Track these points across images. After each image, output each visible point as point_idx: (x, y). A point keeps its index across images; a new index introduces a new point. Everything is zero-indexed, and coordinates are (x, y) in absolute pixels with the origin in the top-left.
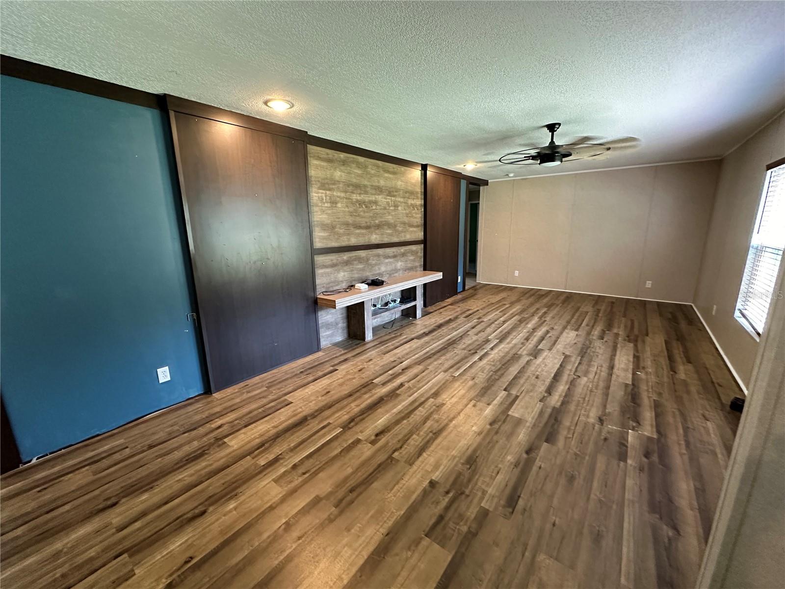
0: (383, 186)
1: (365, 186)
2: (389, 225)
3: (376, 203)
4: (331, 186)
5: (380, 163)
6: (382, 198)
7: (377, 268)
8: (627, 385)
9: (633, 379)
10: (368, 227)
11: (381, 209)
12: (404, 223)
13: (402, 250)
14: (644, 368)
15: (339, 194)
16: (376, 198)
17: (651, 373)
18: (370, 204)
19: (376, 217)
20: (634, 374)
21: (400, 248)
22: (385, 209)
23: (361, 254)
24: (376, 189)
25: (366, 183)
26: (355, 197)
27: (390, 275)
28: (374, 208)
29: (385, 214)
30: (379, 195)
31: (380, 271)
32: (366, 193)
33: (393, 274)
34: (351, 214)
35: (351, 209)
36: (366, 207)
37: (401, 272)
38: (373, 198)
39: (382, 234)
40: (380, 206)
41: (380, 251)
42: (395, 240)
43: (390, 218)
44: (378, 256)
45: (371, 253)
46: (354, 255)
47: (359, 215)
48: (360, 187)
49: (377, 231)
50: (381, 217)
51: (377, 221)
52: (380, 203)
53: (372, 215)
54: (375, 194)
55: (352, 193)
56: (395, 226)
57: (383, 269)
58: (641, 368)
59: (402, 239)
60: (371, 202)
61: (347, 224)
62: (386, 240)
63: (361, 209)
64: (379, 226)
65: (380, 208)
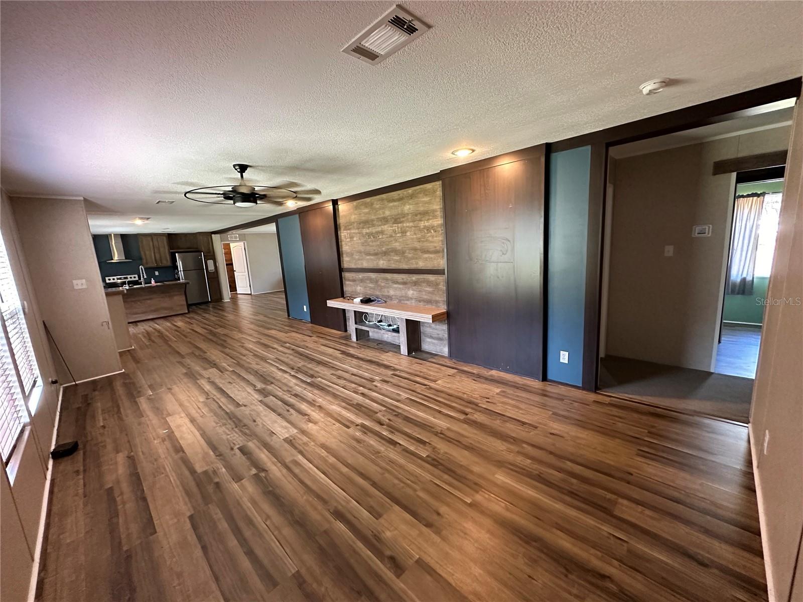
0: (388, 216)
1: (373, 220)
2: (395, 251)
3: (382, 232)
4: (350, 227)
5: (384, 196)
6: (388, 227)
7: (386, 290)
8: (169, 415)
9: (166, 422)
10: (376, 254)
11: (387, 238)
12: (415, 249)
13: (414, 278)
14: (164, 440)
15: (354, 231)
16: (382, 228)
17: (154, 439)
18: (377, 234)
19: (383, 245)
20: (169, 428)
21: (411, 275)
22: (391, 236)
23: (371, 276)
24: (381, 220)
25: (373, 217)
26: (365, 231)
27: (400, 301)
28: (380, 237)
29: (392, 241)
30: (385, 225)
31: (389, 294)
32: (373, 225)
33: (403, 300)
34: (363, 244)
35: (362, 241)
36: (374, 237)
37: (413, 301)
38: (379, 229)
39: (389, 261)
40: (387, 234)
41: (388, 276)
42: (404, 266)
43: (397, 245)
44: (387, 279)
45: (379, 276)
46: (366, 275)
47: (368, 245)
48: (368, 222)
49: (384, 258)
50: (388, 245)
51: (384, 249)
52: (386, 233)
53: (379, 244)
54: (380, 225)
55: (363, 228)
56: (404, 253)
57: (392, 293)
58: (167, 438)
59: (413, 266)
60: (378, 233)
61: (360, 252)
62: (393, 266)
63: (370, 240)
64: (385, 253)
65: (386, 236)
